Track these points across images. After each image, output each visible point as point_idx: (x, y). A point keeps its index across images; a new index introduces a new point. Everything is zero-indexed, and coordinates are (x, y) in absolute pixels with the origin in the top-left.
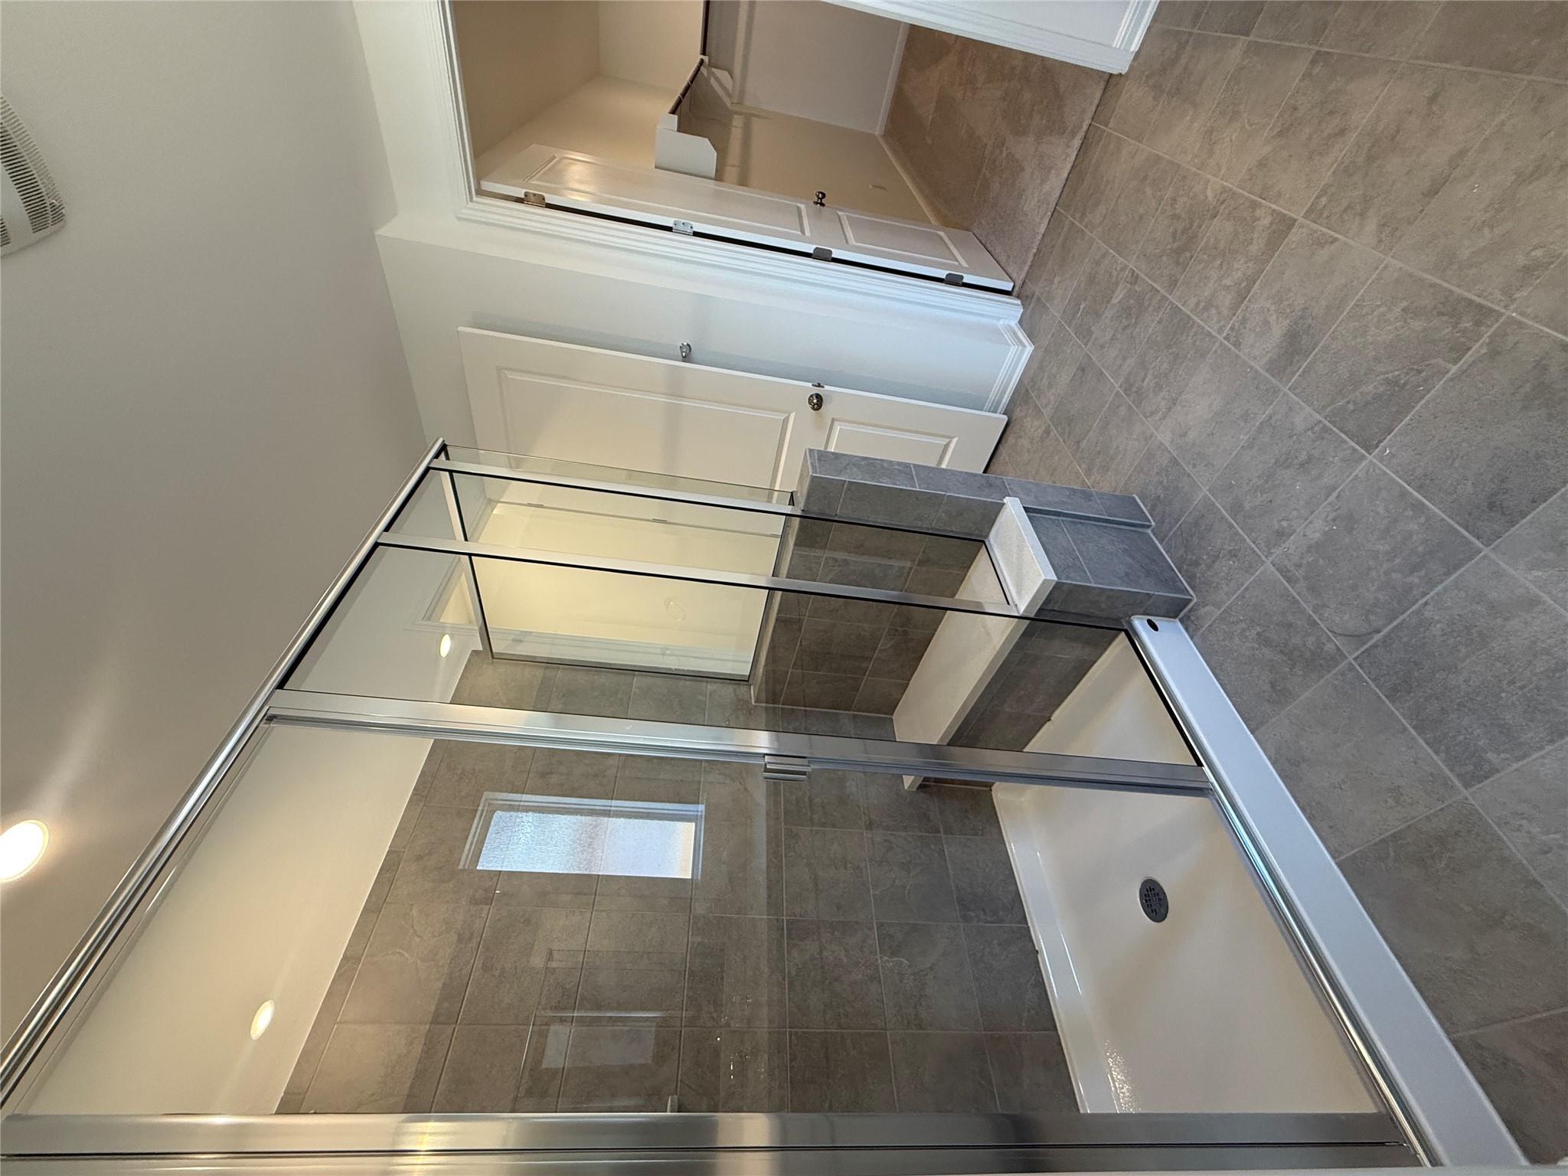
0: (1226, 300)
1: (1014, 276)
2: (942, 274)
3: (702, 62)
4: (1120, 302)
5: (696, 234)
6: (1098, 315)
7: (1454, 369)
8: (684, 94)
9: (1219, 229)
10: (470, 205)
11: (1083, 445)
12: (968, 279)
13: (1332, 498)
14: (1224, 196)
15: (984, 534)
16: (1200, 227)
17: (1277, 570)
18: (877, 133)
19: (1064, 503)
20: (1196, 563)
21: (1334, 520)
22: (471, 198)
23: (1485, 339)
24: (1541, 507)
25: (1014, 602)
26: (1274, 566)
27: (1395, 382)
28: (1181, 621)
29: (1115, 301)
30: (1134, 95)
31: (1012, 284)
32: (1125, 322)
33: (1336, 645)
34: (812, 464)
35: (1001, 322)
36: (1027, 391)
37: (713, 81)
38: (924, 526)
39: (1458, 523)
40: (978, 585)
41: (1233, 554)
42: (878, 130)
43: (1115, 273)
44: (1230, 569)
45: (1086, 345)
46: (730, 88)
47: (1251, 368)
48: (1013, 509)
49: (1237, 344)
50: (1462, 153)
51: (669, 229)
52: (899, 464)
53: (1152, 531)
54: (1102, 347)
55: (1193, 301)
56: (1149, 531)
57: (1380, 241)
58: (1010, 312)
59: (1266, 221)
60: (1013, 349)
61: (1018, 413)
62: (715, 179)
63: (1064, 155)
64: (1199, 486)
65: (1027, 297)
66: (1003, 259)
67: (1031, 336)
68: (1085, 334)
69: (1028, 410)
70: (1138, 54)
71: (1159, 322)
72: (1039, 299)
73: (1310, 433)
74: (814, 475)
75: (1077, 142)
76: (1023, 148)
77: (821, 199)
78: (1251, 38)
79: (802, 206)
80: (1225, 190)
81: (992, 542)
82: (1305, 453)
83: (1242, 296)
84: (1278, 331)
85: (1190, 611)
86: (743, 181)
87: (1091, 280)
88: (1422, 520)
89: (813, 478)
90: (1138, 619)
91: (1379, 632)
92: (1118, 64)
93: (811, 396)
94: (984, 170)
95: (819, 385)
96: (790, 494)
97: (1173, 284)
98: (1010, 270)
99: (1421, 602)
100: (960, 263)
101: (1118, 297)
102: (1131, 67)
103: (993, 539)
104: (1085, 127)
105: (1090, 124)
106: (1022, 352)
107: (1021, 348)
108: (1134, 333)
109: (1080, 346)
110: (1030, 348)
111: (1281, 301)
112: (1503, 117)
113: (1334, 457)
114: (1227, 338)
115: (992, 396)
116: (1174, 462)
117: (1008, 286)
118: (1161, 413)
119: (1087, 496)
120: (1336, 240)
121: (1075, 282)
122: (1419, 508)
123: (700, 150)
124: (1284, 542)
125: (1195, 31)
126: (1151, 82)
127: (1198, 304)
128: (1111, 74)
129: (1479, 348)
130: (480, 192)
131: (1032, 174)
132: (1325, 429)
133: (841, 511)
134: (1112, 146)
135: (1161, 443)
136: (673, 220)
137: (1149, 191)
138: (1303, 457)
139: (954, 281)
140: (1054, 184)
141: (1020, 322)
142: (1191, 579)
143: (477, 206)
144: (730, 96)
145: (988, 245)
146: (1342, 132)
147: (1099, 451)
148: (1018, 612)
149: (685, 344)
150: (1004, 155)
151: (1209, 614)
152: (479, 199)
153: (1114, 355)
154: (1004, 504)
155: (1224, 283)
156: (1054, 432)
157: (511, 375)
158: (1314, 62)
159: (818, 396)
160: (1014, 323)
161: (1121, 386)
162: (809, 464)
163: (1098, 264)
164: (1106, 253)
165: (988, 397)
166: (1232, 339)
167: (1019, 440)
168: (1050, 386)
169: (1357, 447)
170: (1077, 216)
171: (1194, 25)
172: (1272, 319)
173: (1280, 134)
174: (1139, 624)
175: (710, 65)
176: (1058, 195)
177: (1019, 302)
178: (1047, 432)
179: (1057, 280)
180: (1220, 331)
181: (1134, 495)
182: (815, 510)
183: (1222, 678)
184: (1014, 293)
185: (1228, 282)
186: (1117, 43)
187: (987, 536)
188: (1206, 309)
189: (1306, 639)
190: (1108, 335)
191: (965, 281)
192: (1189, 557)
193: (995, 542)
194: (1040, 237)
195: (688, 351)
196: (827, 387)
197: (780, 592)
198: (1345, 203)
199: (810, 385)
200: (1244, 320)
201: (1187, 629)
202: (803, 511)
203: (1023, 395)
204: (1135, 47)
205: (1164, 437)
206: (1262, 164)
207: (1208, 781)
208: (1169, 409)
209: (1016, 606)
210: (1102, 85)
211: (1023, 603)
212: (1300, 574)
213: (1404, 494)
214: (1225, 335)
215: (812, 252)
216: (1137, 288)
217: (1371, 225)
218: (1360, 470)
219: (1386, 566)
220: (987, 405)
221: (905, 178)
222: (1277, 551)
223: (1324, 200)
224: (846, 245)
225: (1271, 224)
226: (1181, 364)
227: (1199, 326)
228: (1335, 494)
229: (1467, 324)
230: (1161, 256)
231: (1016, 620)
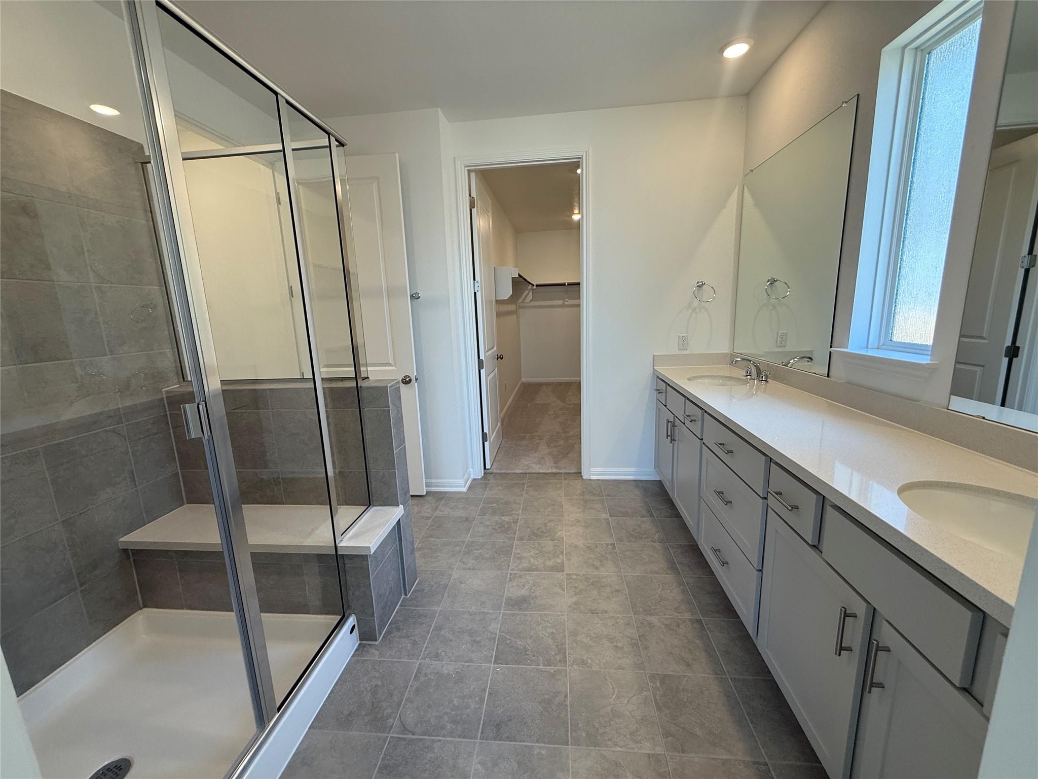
0: (525, 565)
1: (493, 467)
2: (486, 430)
3: (533, 285)
4: (504, 520)
5: (475, 293)
6: (494, 514)
7: (541, 667)
8: (524, 279)
9: (549, 545)
10: (463, 166)
11: (431, 539)
12: (487, 444)
13: (466, 664)
14: (561, 540)
15: (374, 503)
16: (546, 537)
17: (418, 668)
18: (523, 379)
19: (406, 540)
20: (398, 629)
21: (457, 672)
22: (465, 167)
23: (556, 668)
24: (507, 743)
25: (343, 538)
26: (419, 665)
27: (526, 650)
28: (360, 644)
29: (503, 518)
30: (578, 485)
31: (489, 468)
32: (497, 528)
33: (393, 724)
34: (393, 385)
35: (471, 470)
36: (443, 498)
37: (527, 292)
38: (371, 465)
39: (484, 720)
40: (346, 514)
41: (414, 643)
42: (524, 380)
43: (514, 512)
44: (405, 647)
45: (479, 515)
46: (526, 301)
47: (504, 592)
48: (397, 512)
49: (510, 580)
50: (606, 612)
51: (474, 279)
52: (404, 436)
53: (404, 598)
54: (482, 523)
55: (518, 551)
56: (403, 596)
57: (570, 606)
58: (478, 473)
59: (559, 561)
60: (462, 481)
61: (429, 498)
62: (496, 300)
63: (548, 467)
64: (439, 605)
65: (486, 478)
66: (498, 458)
67: (470, 488)
68: (483, 513)
69: (434, 503)
70: (590, 480)
71: (503, 542)
72: (488, 484)
73: (490, 634)
74: (388, 388)
75: (554, 470)
76: (544, 449)
77: (500, 358)
78: (610, 518)
79: (495, 348)
80: (562, 538)
81: (372, 510)
82: (480, 638)
83: (529, 570)
84: (524, 592)
85: (370, 645)
86: (499, 315)
87: (507, 503)
88: (477, 706)
89: (386, 387)
90: (354, 618)
91: (413, 734)
92: (585, 476)
93: (409, 377)
94: (528, 435)
95: (416, 380)
96: (367, 376)
97: (521, 539)
98: (495, 464)
99: (440, 738)
100: (492, 437)
101: (506, 519)
102: (586, 479)
103: (373, 510)
104: (560, 471)
105: (562, 473)
106: (461, 486)
107: (463, 485)
108: (494, 534)
109: (476, 513)
110: (464, 490)
111: (534, 586)
112: (620, 616)
113: (485, 651)
114: (511, 574)
115: (434, 481)
116: (446, 586)
117: (488, 467)
118: (464, 566)
119: (413, 551)
120: (564, 591)
121: (502, 497)
122: (482, 700)
123: (507, 292)
124: (434, 660)
126: (584, 490)
127: (519, 554)
128: (581, 473)
129: (552, 669)
130: (469, 171)
131: (535, 457)
132: (494, 639)
133: (366, 411)
134: (559, 486)
135: (451, 575)
136: (479, 280)
137: (550, 509)
138: (478, 639)
139: (484, 437)
140: (536, 468)
141: (474, 480)
142: (389, 632)
143: (463, 170)
144: (523, 302)
145: (500, 449)
146: (597, 568)
147: (432, 549)
148: (338, 544)
149: (420, 295)
150: (537, 441)
151: (374, 655)
152: (466, 172)
153: (480, 530)
154: (399, 506)
155: (531, 559)
156: (430, 521)
157: (375, 186)
158: (611, 544)
159: (410, 380)
160: (472, 477)
161: (468, 541)
162: (392, 383)
163: (515, 503)
164: (520, 504)
165: (431, 479)
166: (511, 577)
167: (416, 506)
168: (452, 508)
169: (494, 657)
170: (529, 484)
171: (606, 496)
172: (526, 587)
173: (588, 547)
174: (351, 621)
175: (533, 289)
176: (533, 472)
177: (483, 475)
178: (428, 518)
179: (500, 488)
180: (512, 570)
181: (418, 579)
182: (364, 394)
183: (337, 688)
184: (486, 471)
185: (532, 560)
186: (592, 469)
187: (373, 506)
188: (518, 558)
189: (388, 708)
190: (487, 523)
191: (485, 443)
192: (400, 624)
193: (373, 511)
194: (514, 472)
195: (416, 297)
196: (416, 384)
197: (313, 386)
198: (577, 585)
199: (415, 374)
200: (521, 576)
201: (357, 650)
202: (361, 387)
203: (440, 497)
204: (593, 477)
205: (455, 575)
206: (576, 547)
207: (269, 722)
208: (469, 569)
209: (342, 540)
210: (576, 471)
211: (346, 543)
212: (422, 679)
213: (485, 690)
214: (512, 572)
215: (481, 358)
216: (512, 525)
217: (574, 599)
218: (485, 665)
219: (448, 710)
220: (429, 481)
221: (511, 398)
222: (428, 661)
223: (575, 577)
224: (487, 376)
225: (559, 563)
226: (491, 562)
227: (510, 560)
228: (469, 664)
229: (558, 658)
230: (529, 528)
231: (334, 545)
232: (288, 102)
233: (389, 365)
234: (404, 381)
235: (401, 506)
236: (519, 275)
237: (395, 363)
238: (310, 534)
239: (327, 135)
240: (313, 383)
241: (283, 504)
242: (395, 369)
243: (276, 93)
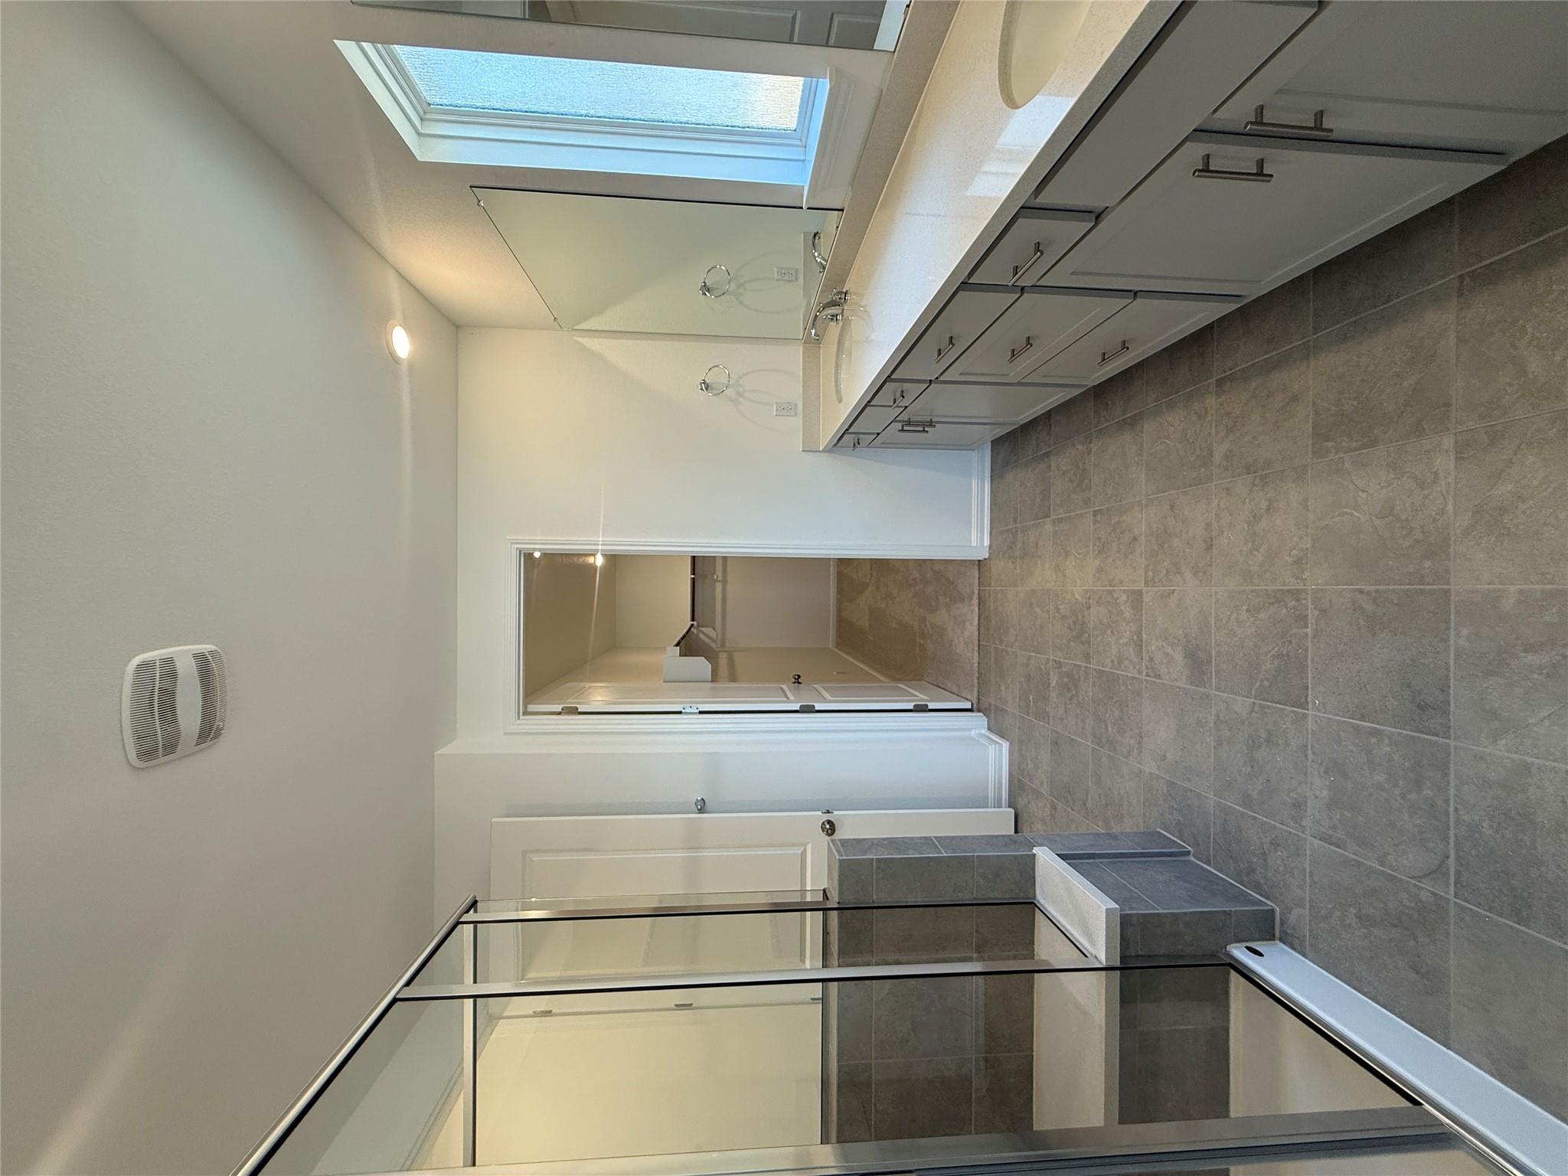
0: (1130, 652)
1: (968, 697)
2: (910, 706)
3: (692, 625)
4: (1057, 683)
5: (701, 713)
6: (1046, 699)
7: (1309, 630)
8: (682, 638)
9: (1096, 615)
10: (518, 722)
11: (1089, 804)
12: (931, 706)
13: (1311, 757)
14: (1088, 594)
15: (1031, 896)
16: (1083, 617)
17: (1321, 840)
18: (830, 646)
19: (1092, 845)
20: (1251, 871)
21: (1326, 772)
22: (519, 719)
23: (1310, 606)
24: (1451, 692)
25: (1091, 954)
26: (1315, 837)
27: (1280, 656)
28: (1281, 940)
29: (1053, 683)
30: (999, 566)
31: (970, 703)
32: (1069, 696)
33: (1429, 891)
34: (837, 850)
35: (973, 732)
36: (1019, 780)
37: (701, 636)
38: (966, 897)
39: (1412, 731)
40: (1049, 948)
41: (1275, 844)
42: (831, 645)
43: (1043, 667)
44: (1283, 860)
45: (1048, 723)
46: (715, 637)
47: (1179, 688)
48: (1045, 858)
49: (1158, 677)
50: (1208, 525)
51: (680, 713)
52: (920, 838)
53: (1194, 857)
54: (1062, 719)
55: (1108, 661)
56: (1192, 858)
57: (1201, 581)
58: (977, 724)
59: (1124, 597)
60: (992, 748)
61: (1021, 802)
62: (712, 681)
63: (970, 612)
64: (1205, 796)
65: (986, 709)
66: (955, 690)
67: (1002, 735)
68: (1044, 716)
69: (1027, 795)
70: (990, 547)
71: (1094, 685)
72: (996, 707)
73: (1253, 714)
74: (841, 858)
75: (975, 601)
76: (941, 617)
77: (798, 679)
78: (1052, 517)
79: (784, 687)
80: (1086, 591)
81: (1042, 901)
82: (1262, 730)
83: (1139, 646)
84: (1178, 656)
85: (1282, 923)
86: (733, 678)
87: (1028, 678)
88: (1387, 741)
89: (840, 861)
90: (1236, 948)
91: (1448, 857)
92: (984, 554)
93: (823, 824)
94: (918, 640)
95: (828, 812)
96: (822, 892)
97: (1087, 657)
98: (964, 695)
99: (1451, 809)
100: (921, 698)
101: (1054, 680)
102: (990, 553)
103: (1041, 899)
104: (976, 592)
105: (979, 590)
106: (1001, 750)
107: (997, 746)
108: (1080, 700)
109: (1044, 726)
110: (1005, 745)
111: (1166, 638)
112: (1215, 503)
113: (1285, 723)
114: (1147, 675)
115: (991, 794)
116: (1171, 784)
117: (968, 705)
118: (1135, 750)
119: (1115, 837)
120: (1175, 590)
121: (1017, 684)
122: (1374, 733)
123: (700, 665)
124: (1306, 811)
125: (1018, 525)
126: (1006, 556)
127: (1112, 662)
128: (979, 561)
129: (1312, 614)
130: (525, 713)
131: (953, 630)
132: (1262, 707)
133: (878, 897)
134: (999, 595)
135: (1151, 774)
136: (682, 706)
137: (1038, 610)
138: (1264, 734)
139: (921, 709)
140: (971, 629)
141: (989, 729)
142: (1257, 888)
143: (525, 722)
144: (715, 641)
145: (940, 685)
146: (1135, 539)
147: (1106, 804)
148: (1101, 963)
149: (699, 798)
150: (929, 626)
151: (1299, 917)
152: (525, 717)
153: (1074, 723)
154: (1035, 855)
155: (1121, 642)
156: (1060, 806)
157: (536, 858)
158: (1094, 515)
159: (829, 822)
160: (984, 731)
161: (1092, 742)
162: (834, 850)
163: (1027, 665)
164: (1029, 658)
165: (988, 798)
166: (1152, 674)
167: (1033, 827)
168: (1037, 767)
169: (1295, 709)
170: (997, 642)
171: (1016, 523)
172: (1170, 650)
173: (1100, 552)
174: (1239, 953)
175: (698, 626)
176: (977, 635)
177: (981, 714)
178: (1054, 808)
179: (1003, 688)
180: (1140, 673)
181: (1158, 830)
182: (851, 900)
183: (1366, 990)
184: (975, 709)
185: (1123, 641)
186: (974, 544)
187: (1035, 897)
188: (1120, 662)
189: (1399, 899)
190: (1062, 711)
191: (930, 707)
192: (1242, 866)
193: (1044, 899)
194: (976, 665)
195: (702, 804)
196: (835, 813)
197: (836, 983)
198: (1164, 572)
199: (820, 813)
200: (1151, 660)
201: (1294, 949)
202: (839, 903)
203: (1018, 786)
204: (987, 542)
205: (1150, 767)
206: (1100, 570)
207: (1442, 1124)
208: (1140, 743)
209: (1096, 957)
210: (976, 568)
211: (1100, 951)
212: (1340, 834)
213: (1356, 728)
214: (1144, 673)
215: (798, 709)
216: (1064, 670)
217: (1188, 575)
218: (1311, 725)
219: (1397, 792)
220: (991, 801)
221: (862, 666)
222: (1307, 822)
223: (1150, 574)
224: (825, 700)
225: (1128, 598)
226: (1127, 706)
227: (1123, 675)
228: (1310, 752)
229: (1292, 603)
230: (1069, 643)
231: (1104, 973)
232: (408, 984)
233: (804, 854)
234: (829, 831)
235: (1035, 850)
236: (677, 645)
237: (801, 845)
238: (1085, 1013)
239: (460, 926)
240: (831, 983)
241: (1032, 1056)
242: (810, 845)
243: (395, 1001)
